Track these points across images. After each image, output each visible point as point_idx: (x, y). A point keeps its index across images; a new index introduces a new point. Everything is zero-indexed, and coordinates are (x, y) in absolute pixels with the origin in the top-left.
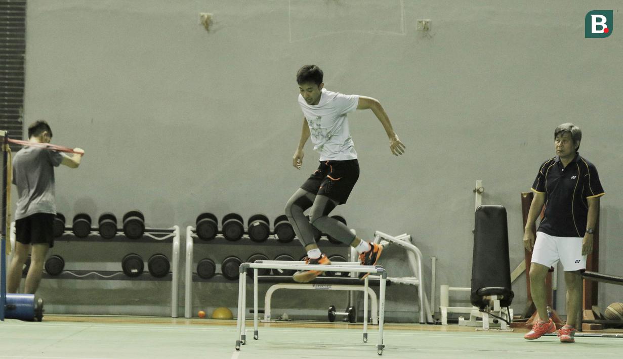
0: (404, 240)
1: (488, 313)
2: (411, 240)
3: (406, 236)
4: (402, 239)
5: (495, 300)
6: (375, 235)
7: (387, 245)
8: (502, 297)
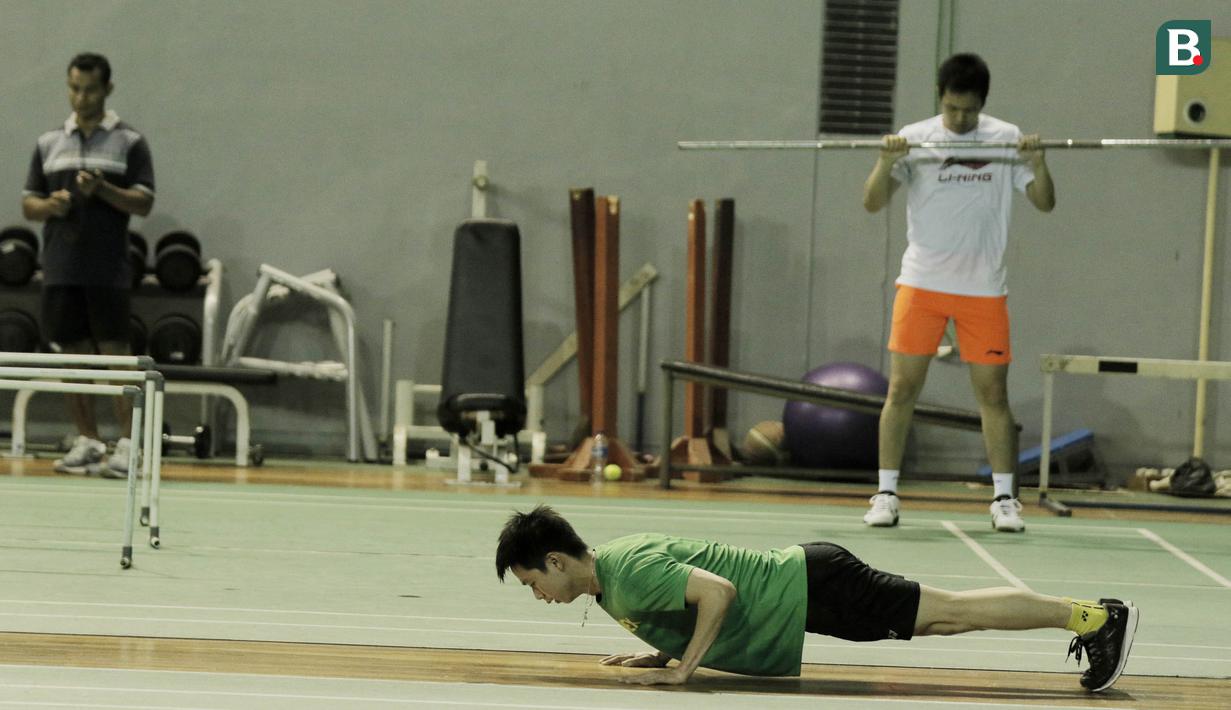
0: (322, 286)
1: (472, 449)
2: (338, 284)
3: (327, 276)
4: (317, 283)
5: (485, 421)
6: (259, 274)
7: (285, 296)
8: (501, 415)
